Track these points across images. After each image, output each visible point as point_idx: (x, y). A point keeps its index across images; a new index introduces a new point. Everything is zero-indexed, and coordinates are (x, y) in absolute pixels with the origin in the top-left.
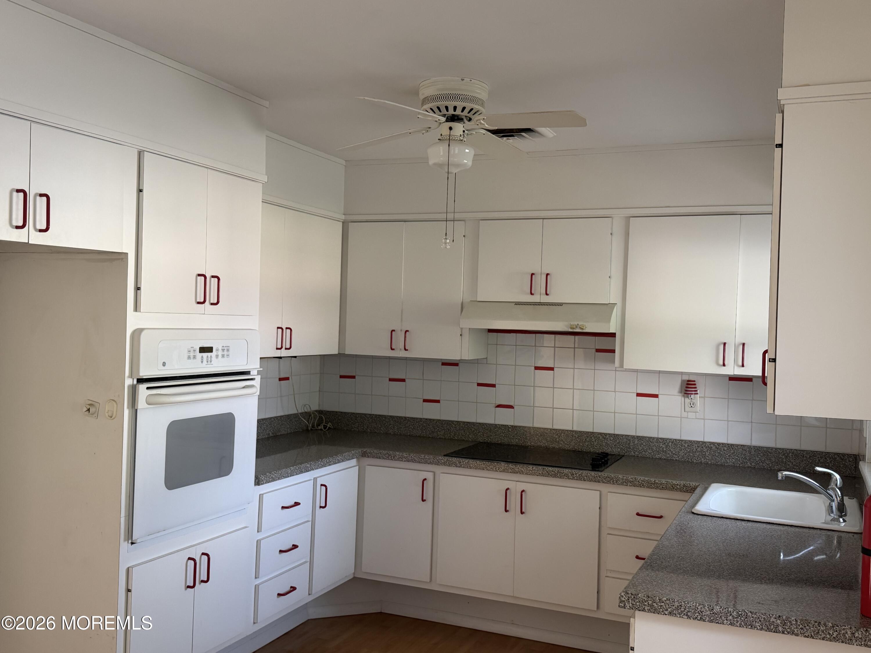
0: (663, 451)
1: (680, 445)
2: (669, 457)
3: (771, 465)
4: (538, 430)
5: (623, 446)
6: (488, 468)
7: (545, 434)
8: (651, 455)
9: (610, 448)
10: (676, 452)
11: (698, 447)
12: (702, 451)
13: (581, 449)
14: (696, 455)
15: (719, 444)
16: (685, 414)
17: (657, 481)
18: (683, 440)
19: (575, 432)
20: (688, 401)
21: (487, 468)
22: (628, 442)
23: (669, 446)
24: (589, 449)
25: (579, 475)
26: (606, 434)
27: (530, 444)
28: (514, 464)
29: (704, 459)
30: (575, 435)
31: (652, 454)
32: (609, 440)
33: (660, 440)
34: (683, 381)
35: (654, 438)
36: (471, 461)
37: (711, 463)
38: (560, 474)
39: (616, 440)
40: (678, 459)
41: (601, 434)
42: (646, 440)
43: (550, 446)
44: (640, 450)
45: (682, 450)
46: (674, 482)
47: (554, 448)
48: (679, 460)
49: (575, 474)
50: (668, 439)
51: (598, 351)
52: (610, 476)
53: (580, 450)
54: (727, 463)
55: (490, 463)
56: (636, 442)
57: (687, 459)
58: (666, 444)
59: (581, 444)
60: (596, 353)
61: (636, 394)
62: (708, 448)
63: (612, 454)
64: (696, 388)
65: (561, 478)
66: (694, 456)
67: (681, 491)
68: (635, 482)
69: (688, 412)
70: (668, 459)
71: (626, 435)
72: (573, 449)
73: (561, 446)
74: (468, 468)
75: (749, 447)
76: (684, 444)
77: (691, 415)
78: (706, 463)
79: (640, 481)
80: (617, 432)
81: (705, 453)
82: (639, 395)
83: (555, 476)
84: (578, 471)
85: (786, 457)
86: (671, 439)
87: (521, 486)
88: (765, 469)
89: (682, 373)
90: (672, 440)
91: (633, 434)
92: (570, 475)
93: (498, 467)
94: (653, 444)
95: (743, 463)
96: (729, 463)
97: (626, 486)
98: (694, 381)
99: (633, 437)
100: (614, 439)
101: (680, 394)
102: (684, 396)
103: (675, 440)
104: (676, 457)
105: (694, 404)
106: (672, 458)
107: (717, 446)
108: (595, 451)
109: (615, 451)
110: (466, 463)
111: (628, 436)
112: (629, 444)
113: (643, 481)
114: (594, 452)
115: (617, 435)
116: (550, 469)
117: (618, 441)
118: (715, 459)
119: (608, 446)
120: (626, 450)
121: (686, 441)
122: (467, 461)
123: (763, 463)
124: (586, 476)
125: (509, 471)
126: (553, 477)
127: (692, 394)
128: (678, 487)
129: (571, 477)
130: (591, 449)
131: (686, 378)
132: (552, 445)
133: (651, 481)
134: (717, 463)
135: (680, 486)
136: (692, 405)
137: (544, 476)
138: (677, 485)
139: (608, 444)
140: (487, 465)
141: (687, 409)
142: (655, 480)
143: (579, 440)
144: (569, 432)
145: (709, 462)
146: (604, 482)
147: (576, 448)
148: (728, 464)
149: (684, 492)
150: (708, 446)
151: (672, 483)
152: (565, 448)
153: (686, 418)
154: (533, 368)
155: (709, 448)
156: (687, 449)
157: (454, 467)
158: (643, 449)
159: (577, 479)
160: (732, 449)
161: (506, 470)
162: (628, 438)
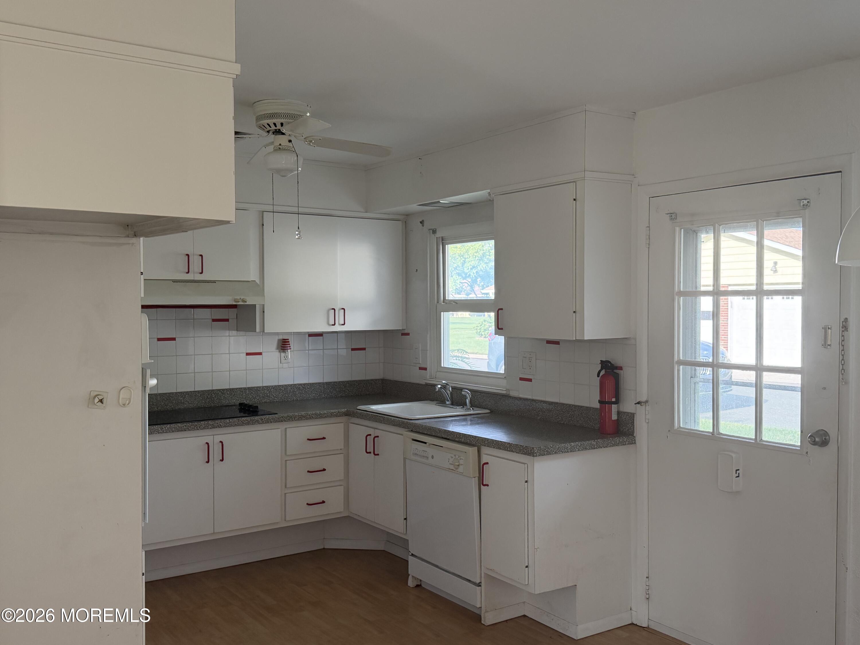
0: (267, 396)
1: (279, 389)
2: (271, 400)
3: (336, 394)
5: (237, 397)
6: (189, 428)
7: (171, 398)
8: (258, 401)
9: (227, 401)
10: (276, 395)
12: (294, 391)
13: (204, 406)
14: (290, 395)
15: (304, 384)
16: (281, 365)
17: (321, 413)
18: (281, 385)
19: (198, 392)
20: (283, 354)
22: (241, 393)
23: (271, 391)
24: (210, 404)
25: (267, 419)
26: (223, 390)
27: (157, 409)
29: (295, 397)
31: (260, 400)
32: (226, 394)
33: (265, 388)
34: (279, 340)
35: (260, 387)
36: (173, 425)
37: (300, 400)
38: (252, 421)
39: (232, 393)
40: (277, 400)
41: (219, 390)
44: (250, 399)
45: (281, 393)
46: (332, 411)
48: (278, 401)
49: (264, 419)
50: (270, 386)
51: (214, 320)
53: (203, 407)
54: (310, 397)
55: (191, 424)
56: (248, 392)
57: (284, 399)
58: (269, 390)
59: (203, 402)
60: (213, 322)
61: (245, 354)
63: (229, 405)
64: (289, 344)
65: (253, 424)
67: (336, 417)
68: (307, 416)
69: (283, 363)
70: (271, 402)
71: (240, 388)
72: (197, 407)
73: (185, 406)
74: (170, 432)
75: (323, 383)
76: (282, 388)
77: (285, 365)
78: (296, 400)
79: (310, 415)
80: (231, 387)
82: (248, 354)
83: (248, 424)
84: (265, 416)
85: (345, 387)
86: (272, 386)
87: (218, 438)
89: (277, 334)
90: (273, 387)
91: (244, 386)
92: (260, 420)
94: (260, 392)
95: (320, 395)
96: (311, 397)
97: (301, 421)
98: (288, 339)
99: (245, 389)
100: (230, 393)
101: (277, 350)
102: (280, 352)
103: (276, 386)
104: (276, 400)
105: (287, 357)
106: (274, 400)
107: (303, 386)
108: (215, 405)
109: (231, 402)
110: (168, 428)
111: (241, 388)
112: (242, 395)
113: (312, 414)
114: (215, 406)
115: (232, 389)
117: (233, 394)
118: (303, 396)
119: (225, 400)
120: (240, 401)
121: (282, 386)
123: (332, 393)
124: (272, 419)
126: (247, 425)
127: (288, 349)
128: (335, 414)
129: (261, 422)
130: (212, 404)
131: (281, 337)
133: (317, 413)
134: (303, 399)
135: (336, 413)
136: (286, 358)
137: (239, 426)
138: (334, 412)
139: (226, 398)
141: (283, 361)
142: (320, 412)
143: (202, 398)
144: (193, 393)
145: (299, 399)
146: (285, 421)
147: (199, 405)
148: (310, 398)
149: (339, 416)
150: (298, 387)
151: (331, 412)
153: (282, 368)
154: (156, 339)
156: (284, 392)
158: (253, 397)
159: (265, 423)
160: (313, 387)
161: (206, 427)
162: (241, 390)
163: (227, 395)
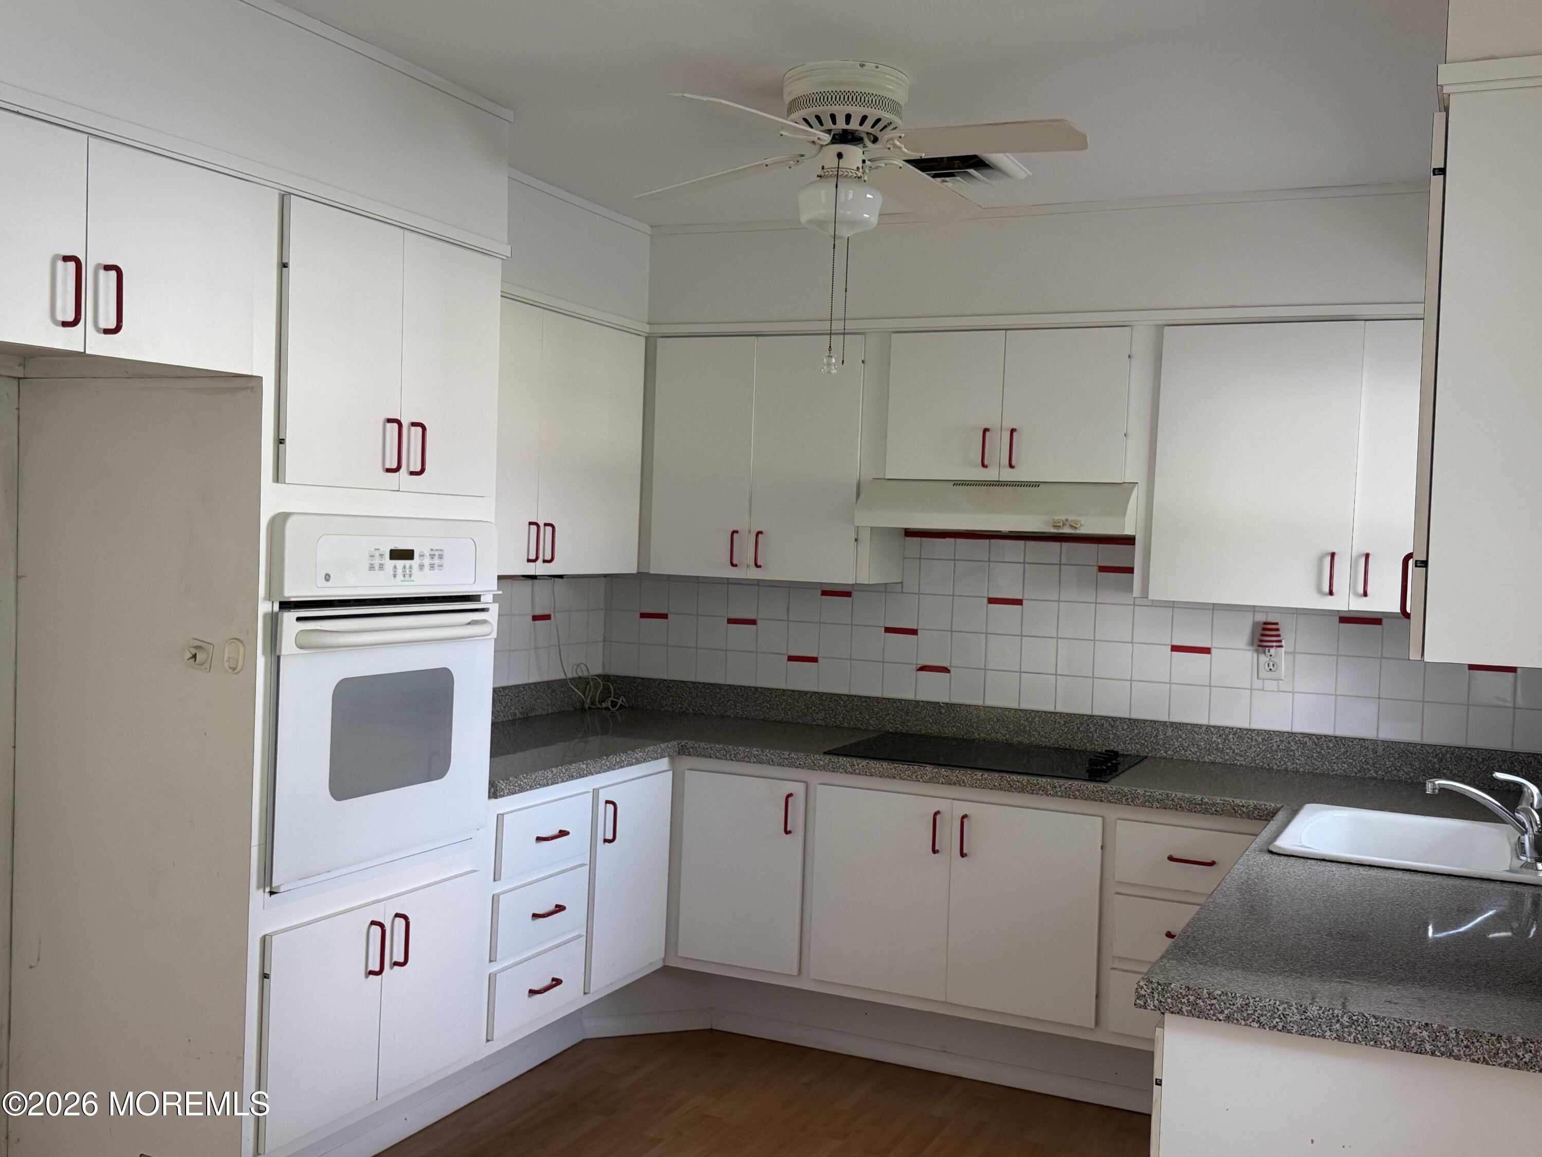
0: (1217, 749)
1: (1249, 738)
2: (1227, 760)
3: (1412, 774)
4: (993, 712)
5: (1145, 740)
6: (903, 775)
7: (1006, 719)
8: (1195, 757)
9: (1121, 743)
10: (1240, 751)
11: (1282, 741)
12: (1288, 750)
13: (1070, 746)
14: (1278, 755)
15: (1319, 737)
16: (1258, 684)
17: (1206, 800)
18: (1254, 730)
19: (1059, 715)
20: (1263, 659)
21: (900, 774)
22: (1155, 733)
23: (1228, 740)
24: (1085, 744)
25: (1066, 788)
26: (1114, 719)
27: (978, 737)
28: (950, 768)
29: (1292, 764)
30: (1059, 720)
31: (1198, 754)
32: (1120, 729)
33: (1212, 729)
34: (1255, 625)
35: (1200, 726)
36: (872, 763)
37: (1304, 772)
38: (1031, 787)
39: (1133, 730)
40: (1244, 763)
41: (1106, 718)
42: (1186, 729)
43: (1015, 740)
44: (1176, 748)
45: (1253, 747)
46: (1237, 801)
47: (1021, 743)
48: (1246, 766)
49: (1058, 787)
50: (1227, 728)
51: (1102, 569)
52: (1122, 790)
53: (1067, 747)
54: (1333, 770)
55: (906, 766)
56: (1169, 733)
57: (1261, 764)
58: (1224, 736)
59: (1070, 737)
60: (1099, 573)
61: (1170, 647)
62: (1299, 745)
63: (1125, 753)
64: (1278, 636)
65: (1032, 793)
66: (1274, 758)
67: (1249, 817)
68: (1166, 801)
69: (1263, 679)
70: (1227, 764)
71: (1151, 721)
72: (1055, 746)
73: (1033, 739)
74: (866, 775)
75: (1374, 742)
76: (1257, 737)
77: (1270, 685)
78: (1295, 770)
79: (1176, 800)
80: (1134, 716)
81: (1294, 753)
82: (1175, 648)
83: (1022, 790)
84: (1064, 781)
85: (1441, 761)
86: (1233, 728)
87: (961, 808)
88: (1402, 781)
89: (1254, 609)
90: (1234, 730)
91: (1164, 718)
92: (1049, 787)
93: (921, 774)
94: (1200, 737)
95: (1362, 770)
96: (1337, 771)
97: (1150, 809)
98: (1277, 624)
99: (1164, 723)
100: (1129, 727)
101: (1250, 648)
102: (1257, 651)
103: (1240, 729)
104: (1240, 761)
105: (1276, 665)
106: (1233, 761)
107: (1316, 741)
108: (1095, 749)
109: (1130, 749)
110: (863, 766)
111: (1155, 722)
112: (1157, 736)
113: (1181, 799)
114: (1093, 750)
115: (1135, 720)
116: (1014, 777)
117: (1136, 731)
118: (1312, 763)
119: (1117, 740)
120: (1150, 748)
121: (1259, 732)
122: (864, 762)
123: (1398, 771)
124: (1079, 791)
125: (940, 782)
126: (1019, 792)
127: (1272, 647)
128: (1245, 810)
129: (1052, 792)
130: (1088, 745)
131: (1261, 618)
132: (1018, 739)
133: (1194, 799)
134: (1314, 771)
135: (1247, 808)
136: (1272, 667)
137: (1001, 790)
138: (1243, 806)
139: (1118, 737)
140: (901, 770)
141: (1263, 673)
142: (1202, 798)
143: (1066, 729)
144: (1049, 715)
145: (1301, 770)
146: (1109, 801)
147: (1060, 743)
148: (1335, 773)
149: (1255, 819)
150: (1300, 741)
151: (1232, 804)
152: (1041, 743)
153: (1260, 690)
154: (986, 600)
155: (1301, 743)
156: (1261, 746)
157: (842, 773)
158: (1181, 745)
159: (1062, 796)
160: (1342, 746)
161: (935, 779)
162: (1155, 726)
163: (1122, 732)
